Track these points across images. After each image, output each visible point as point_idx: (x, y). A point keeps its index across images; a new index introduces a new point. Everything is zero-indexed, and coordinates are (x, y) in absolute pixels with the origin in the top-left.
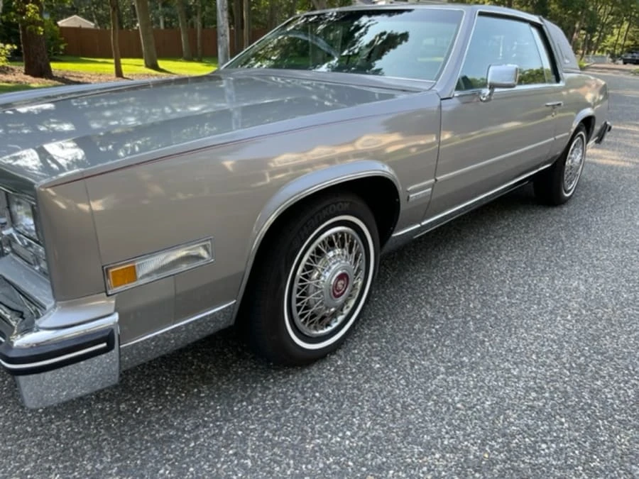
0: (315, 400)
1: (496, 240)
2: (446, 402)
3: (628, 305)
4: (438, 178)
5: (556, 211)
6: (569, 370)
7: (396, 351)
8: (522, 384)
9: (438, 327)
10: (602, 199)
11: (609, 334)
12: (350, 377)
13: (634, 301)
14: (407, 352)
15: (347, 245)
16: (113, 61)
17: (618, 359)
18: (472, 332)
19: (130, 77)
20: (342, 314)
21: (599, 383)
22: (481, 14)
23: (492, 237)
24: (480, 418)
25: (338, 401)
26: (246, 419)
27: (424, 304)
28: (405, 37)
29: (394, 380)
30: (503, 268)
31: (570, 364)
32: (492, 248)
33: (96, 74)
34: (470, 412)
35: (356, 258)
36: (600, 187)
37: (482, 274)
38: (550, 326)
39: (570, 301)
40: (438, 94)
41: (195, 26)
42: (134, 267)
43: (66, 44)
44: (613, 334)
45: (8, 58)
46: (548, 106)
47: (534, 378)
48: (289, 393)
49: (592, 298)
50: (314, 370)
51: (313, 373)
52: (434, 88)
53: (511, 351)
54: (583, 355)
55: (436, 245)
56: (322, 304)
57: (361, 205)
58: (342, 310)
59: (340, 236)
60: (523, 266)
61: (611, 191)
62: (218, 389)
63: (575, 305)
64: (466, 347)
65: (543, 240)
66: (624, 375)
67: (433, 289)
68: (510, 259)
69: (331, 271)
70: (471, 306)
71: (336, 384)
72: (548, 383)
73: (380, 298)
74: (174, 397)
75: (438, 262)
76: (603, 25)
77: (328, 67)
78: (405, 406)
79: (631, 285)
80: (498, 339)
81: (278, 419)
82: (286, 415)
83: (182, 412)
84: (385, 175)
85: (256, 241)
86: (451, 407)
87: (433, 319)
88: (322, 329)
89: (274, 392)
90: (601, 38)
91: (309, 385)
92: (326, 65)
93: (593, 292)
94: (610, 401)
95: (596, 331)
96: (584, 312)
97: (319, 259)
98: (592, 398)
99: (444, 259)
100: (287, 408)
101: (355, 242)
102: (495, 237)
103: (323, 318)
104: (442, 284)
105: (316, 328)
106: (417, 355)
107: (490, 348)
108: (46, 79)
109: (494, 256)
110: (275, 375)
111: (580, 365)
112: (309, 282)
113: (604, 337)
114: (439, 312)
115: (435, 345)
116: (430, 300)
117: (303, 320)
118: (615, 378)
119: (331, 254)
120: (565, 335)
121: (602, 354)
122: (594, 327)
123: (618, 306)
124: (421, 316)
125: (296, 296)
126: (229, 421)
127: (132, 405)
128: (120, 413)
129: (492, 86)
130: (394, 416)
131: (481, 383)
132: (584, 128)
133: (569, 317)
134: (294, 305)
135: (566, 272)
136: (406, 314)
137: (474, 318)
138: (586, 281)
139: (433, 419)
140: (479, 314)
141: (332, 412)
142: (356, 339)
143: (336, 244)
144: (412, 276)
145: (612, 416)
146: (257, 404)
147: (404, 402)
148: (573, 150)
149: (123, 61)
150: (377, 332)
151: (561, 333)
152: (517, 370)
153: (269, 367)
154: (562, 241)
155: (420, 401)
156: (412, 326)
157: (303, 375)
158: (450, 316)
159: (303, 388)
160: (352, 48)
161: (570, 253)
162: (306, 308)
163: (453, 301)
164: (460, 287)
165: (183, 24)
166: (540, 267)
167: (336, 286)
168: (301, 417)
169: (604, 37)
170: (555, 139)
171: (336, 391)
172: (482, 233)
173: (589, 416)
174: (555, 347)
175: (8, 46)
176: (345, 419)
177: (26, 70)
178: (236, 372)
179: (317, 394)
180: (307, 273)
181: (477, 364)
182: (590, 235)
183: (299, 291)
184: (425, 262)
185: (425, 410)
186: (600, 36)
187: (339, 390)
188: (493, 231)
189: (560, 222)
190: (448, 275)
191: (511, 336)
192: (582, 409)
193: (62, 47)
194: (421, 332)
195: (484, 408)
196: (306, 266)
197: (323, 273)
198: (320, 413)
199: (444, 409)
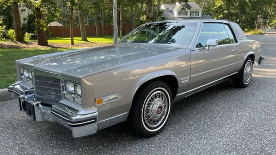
0: (152, 147)
1: (218, 100)
2: (195, 148)
3: (264, 120)
4: (191, 76)
5: (242, 89)
6: (239, 139)
7: (179, 134)
8: (222, 143)
9: (194, 127)
10: (261, 85)
11: (255, 129)
12: (164, 141)
13: (266, 119)
14: (183, 134)
15: (161, 97)
16: (70, 38)
17: (257, 136)
18: (206, 128)
19: (77, 44)
20: (160, 121)
21: (249, 143)
22: (204, 23)
23: (216, 99)
24: (206, 152)
25: (160, 147)
26: (131, 151)
27: (189, 120)
28: (183, 27)
29: (178, 142)
30: (219, 109)
31: (239, 138)
32: (216, 103)
33: (64, 44)
34: (203, 151)
35: (164, 102)
36: (261, 81)
37: (211, 111)
38: (234, 126)
39: (242, 119)
40: (189, 49)
41: (101, 24)
42: (102, 99)
43: (51, 33)
44: (256, 129)
45: (30, 39)
46: (232, 51)
47: (226, 142)
48: (144, 145)
49: (251, 118)
50: (152, 139)
51: (151, 140)
52: (188, 47)
53: (219, 134)
54: (244, 135)
55: (195, 102)
56: (153, 116)
57: (165, 84)
58: (160, 119)
59: (159, 94)
60: (227, 108)
61: (266, 82)
62: (121, 144)
63: (244, 120)
64: (204, 133)
65: (235, 100)
66: (258, 141)
67: (193, 116)
68: (222, 106)
69: (156, 105)
70: (206, 121)
71: (159, 143)
72: (231, 143)
73: (174, 118)
74: (107, 146)
75: (195, 107)
76: (270, 16)
77: (154, 40)
78: (181, 149)
79: (266, 114)
80: (215, 130)
81: (141, 152)
82: (143, 150)
83: (110, 150)
84: (173, 75)
85: (133, 95)
86: (197, 149)
87: (192, 125)
88: (154, 125)
89: (139, 145)
90: (270, 21)
91: (150, 143)
92: (154, 39)
93: (252, 116)
94: (252, 148)
95: (250, 128)
96: (247, 122)
97: (152, 101)
98: (245, 147)
99: (198, 106)
100: (143, 149)
101: (164, 96)
102: (217, 99)
103: (154, 121)
104: (196, 114)
105: (152, 125)
106: (186, 135)
107: (212, 133)
108: (47, 46)
109: (217, 105)
110: (139, 140)
111: (243, 138)
112: (149, 108)
113: (253, 130)
114: (195, 122)
115: (193, 132)
116: (192, 119)
117: (148, 121)
118: (255, 142)
119: (156, 100)
120: (239, 129)
121: (251, 135)
122: (250, 127)
123: (260, 121)
124: (188, 124)
125: (145, 113)
126: (125, 152)
127: (94, 148)
128: (91, 150)
129: (209, 46)
130: (178, 151)
131: (208, 143)
132: (250, 59)
133: (241, 124)
134: (145, 116)
135: (242, 110)
136: (183, 123)
137: (207, 125)
138: (250, 113)
139: (191, 152)
140: (209, 123)
141: (158, 150)
142: (166, 131)
143: (158, 97)
144: (186, 112)
145: (251, 152)
146: (134, 147)
147: (181, 148)
148: (246, 67)
149: (74, 38)
150: (173, 128)
151: (238, 129)
152: (221, 139)
153: (137, 138)
154: (243, 100)
155: (187, 147)
156: (185, 127)
157: (148, 140)
158: (198, 124)
159: (148, 144)
160: (164, 31)
161: (245, 104)
162: (149, 117)
163: (200, 119)
164: (203, 115)
165: (96, 23)
166: (233, 109)
167: (158, 110)
168: (148, 151)
169: (272, 21)
170: (237, 63)
171: (159, 145)
172: (213, 97)
173: (244, 152)
174: (235, 133)
175: (31, 34)
176: (162, 152)
177: (38, 43)
178: (126, 139)
179: (153, 145)
180: (148, 105)
181: (207, 137)
182: (254, 98)
183: (146, 111)
184: (191, 107)
185: (188, 150)
186: (269, 20)
187: (160, 144)
188: (217, 97)
189: (243, 93)
190: (199, 111)
191: (219, 130)
192: (241, 150)
193: (50, 34)
194: (188, 128)
195: (208, 150)
196: (148, 103)
197: (154, 106)
198: (154, 150)
199: (195, 150)
